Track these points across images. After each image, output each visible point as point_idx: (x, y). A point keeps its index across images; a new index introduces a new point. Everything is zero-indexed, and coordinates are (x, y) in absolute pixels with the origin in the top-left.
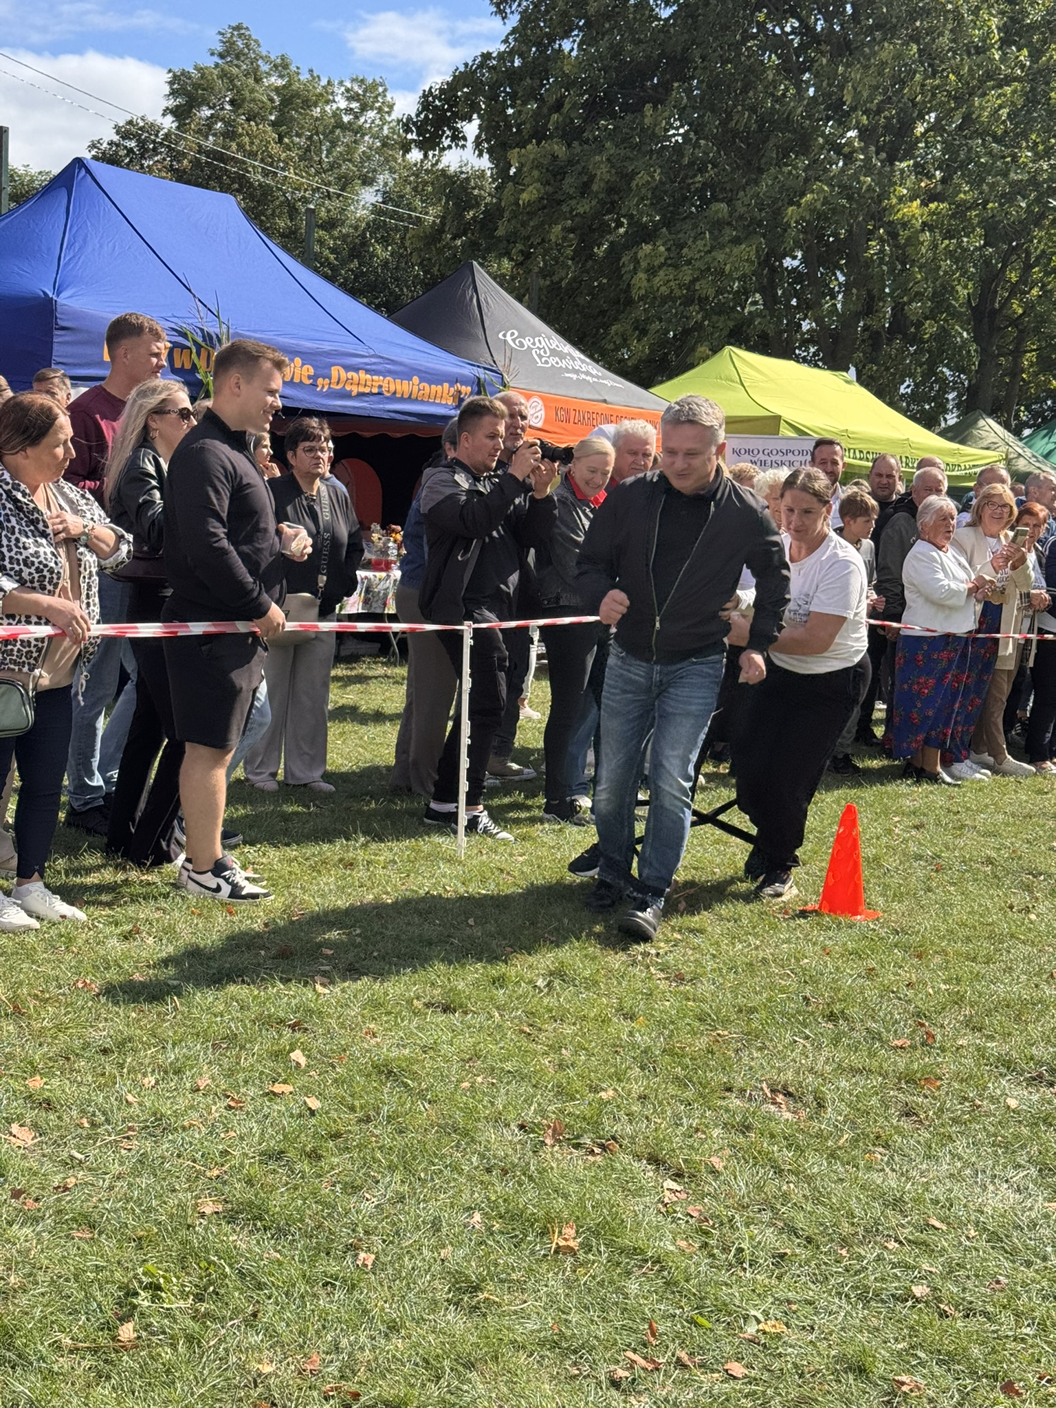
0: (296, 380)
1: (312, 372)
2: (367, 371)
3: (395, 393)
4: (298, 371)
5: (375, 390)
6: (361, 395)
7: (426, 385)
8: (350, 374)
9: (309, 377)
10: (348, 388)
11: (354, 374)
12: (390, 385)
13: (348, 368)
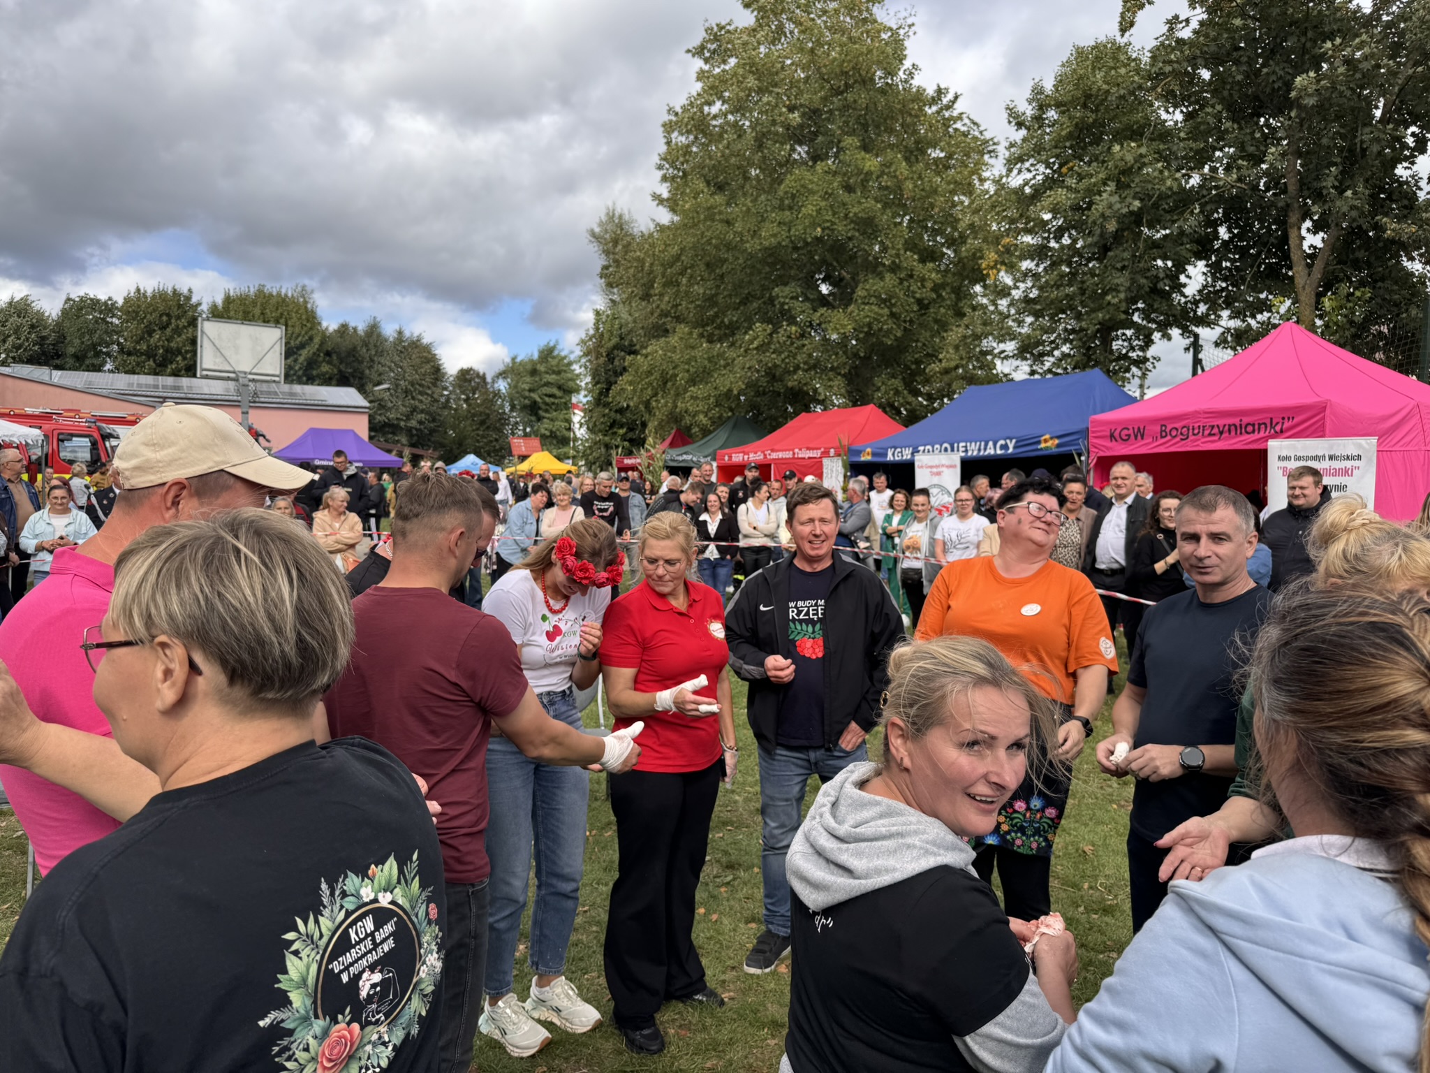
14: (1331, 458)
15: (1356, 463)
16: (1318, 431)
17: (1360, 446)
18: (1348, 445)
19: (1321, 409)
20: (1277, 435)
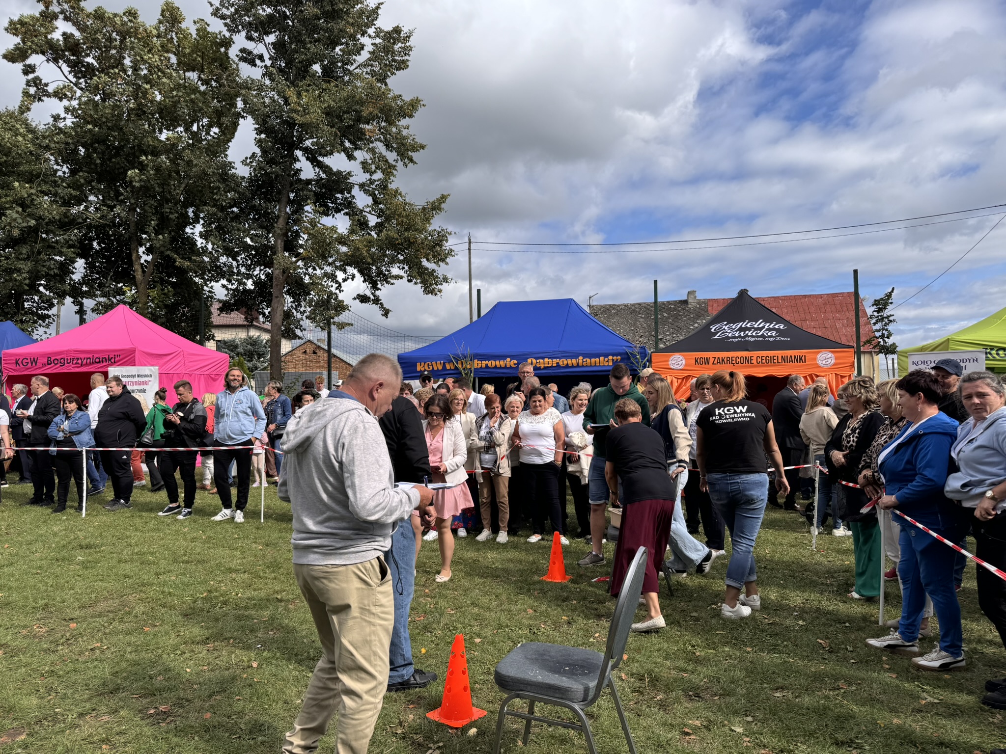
0: (508, 366)
1: (516, 362)
2: (549, 358)
3: (567, 364)
4: (508, 363)
5: (555, 365)
6: (545, 368)
7: (588, 360)
8: (538, 361)
9: (515, 364)
10: (538, 366)
11: (542, 361)
12: (563, 362)
13: (536, 358)
14: (138, 376)
15: (150, 379)
16: (132, 363)
17: (151, 370)
18: (146, 370)
19: (132, 351)
20: (112, 364)
